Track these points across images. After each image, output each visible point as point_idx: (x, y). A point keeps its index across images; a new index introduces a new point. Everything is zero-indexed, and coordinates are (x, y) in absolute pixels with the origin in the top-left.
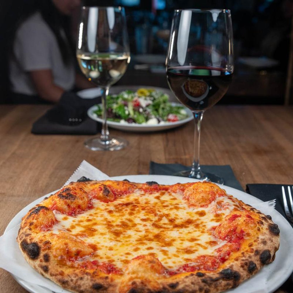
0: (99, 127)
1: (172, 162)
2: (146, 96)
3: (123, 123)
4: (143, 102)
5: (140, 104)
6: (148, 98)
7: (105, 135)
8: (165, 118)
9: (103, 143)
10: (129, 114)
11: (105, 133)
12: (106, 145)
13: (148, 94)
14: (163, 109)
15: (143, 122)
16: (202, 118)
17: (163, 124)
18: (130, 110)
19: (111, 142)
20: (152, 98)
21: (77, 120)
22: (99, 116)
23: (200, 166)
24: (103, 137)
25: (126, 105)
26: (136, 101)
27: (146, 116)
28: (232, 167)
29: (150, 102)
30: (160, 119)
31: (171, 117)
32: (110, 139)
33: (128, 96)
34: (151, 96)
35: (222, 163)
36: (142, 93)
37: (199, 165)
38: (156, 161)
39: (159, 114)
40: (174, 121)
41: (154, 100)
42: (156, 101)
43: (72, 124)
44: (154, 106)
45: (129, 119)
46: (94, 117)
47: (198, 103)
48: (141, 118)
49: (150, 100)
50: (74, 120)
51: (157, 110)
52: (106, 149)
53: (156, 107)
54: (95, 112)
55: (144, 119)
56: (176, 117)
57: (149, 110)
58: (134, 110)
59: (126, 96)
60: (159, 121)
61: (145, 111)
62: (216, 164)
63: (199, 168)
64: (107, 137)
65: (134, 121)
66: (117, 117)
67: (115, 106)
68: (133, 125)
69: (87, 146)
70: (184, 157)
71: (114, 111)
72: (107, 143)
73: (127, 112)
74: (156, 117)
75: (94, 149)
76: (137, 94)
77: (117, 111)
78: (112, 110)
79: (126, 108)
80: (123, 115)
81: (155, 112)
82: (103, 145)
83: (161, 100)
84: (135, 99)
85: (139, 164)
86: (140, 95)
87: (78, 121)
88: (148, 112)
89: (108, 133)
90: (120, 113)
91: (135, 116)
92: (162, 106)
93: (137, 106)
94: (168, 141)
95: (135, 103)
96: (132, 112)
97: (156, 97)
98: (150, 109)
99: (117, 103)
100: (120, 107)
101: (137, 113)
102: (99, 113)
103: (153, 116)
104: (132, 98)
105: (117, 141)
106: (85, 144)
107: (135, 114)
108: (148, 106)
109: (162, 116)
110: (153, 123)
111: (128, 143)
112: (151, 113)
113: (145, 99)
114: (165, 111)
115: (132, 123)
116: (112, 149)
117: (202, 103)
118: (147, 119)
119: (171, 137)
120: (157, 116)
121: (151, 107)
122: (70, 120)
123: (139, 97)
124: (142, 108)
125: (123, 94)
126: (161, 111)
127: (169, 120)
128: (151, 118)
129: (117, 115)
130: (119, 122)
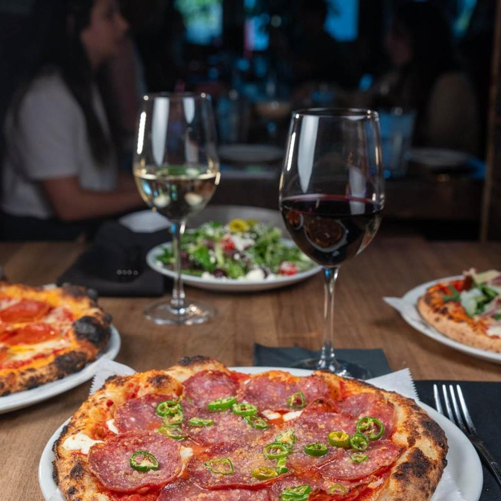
0: (168, 284)
1: (289, 344)
2: (243, 231)
3: (207, 278)
4: (240, 243)
5: (234, 246)
6: (247, 235)
7: (179, 298)
8: (276, 268)
9: (175, 312)
10: (216, 263)
11: (179, 294)
12: (179, 315)
13: (246, 228)
14: (272, 253)
15: (239, 275)
16: (336, 276)
17: (272, 278)
18: (217, 256)
19: (188, 310)
20: (254, 236)
21: (130, 272)
22: (167, 265)
23: (335, 352)
24: (175, 302)
25: (211, 247)
26: (227, 241)
27: (244, 265)
28: (385, 351)
29: (251, 242)
30: (268, 269)
31: (285, 266)
32: (186, 306)
33: (215, 232)
34: (251, 231)
35: (370, 345)
36: (237, 226)
37: (332, 350)
38: (263, 343)
39: (265, 262)
40: (290, 273)
41: (257, 238)
42: (261, 240)
43: (121, 279)
44: (257, 248)
45: (217, 271)
46: (158, 266)
47: (330, 254)
48: (236, 270)
49: (251, 238)
50: (125, 272)
51: (262, 255)
52: (179, 322)
53: (261, 250)
54: (159, 258)
55: (241, 271)
56: (293, 266)
57: (250, 256)
58: (225, 256)
59: (210, 232)
60: (266, 275)
61: (242, 257)
62: (360, 346)
63: (333, 355)
64: (182, 303)
65: (224, 273)
66: (197, 268)
67: (192, 248)
68: (224, 281)
69: (149, 318)
70: (307, 335)
71: (191, 258)
72: (182, 311)
73: (212, 260)
74: (261, 268)
75: (160, 322)
76: (228, 228)
77: (197, 257)
78: (188, 255)
79: (211, 252)
80: (206, 264)
81: (259, 259)
82: (175, 315)
83: (269, 237)
84: (226, 237)
85: (236, 347)
86: (234, 230)
87: (133, 274)
88: (249, 259)
89: (183, 295)
90: (202, 260)
91: (227, 266)
92: (270, 248)
93: (230, 249)
94: (281, 307)
95: (227, 245)
96: (221, 260)
97: (261, 233)
98: (250, 253)
99: (196, 244)
100: (201, 251)
101: (229, 260)
102: (165, 260)
103: (256, 266)
104: (221, 234)
105: (197, 309)
106: (146, 313)
107: (225, 262)
108: (247, 248)
109: (271, 266)
110: (255, 277)
111: (216, 312)
112: (253, 261)
113: (243, 237)
114: (276, 256)
115: (221, 276)
116: (189, 323)
117: (336, 254)
118: (246, 270)
119: (286, 299)
120: (263, 265)
121: (251, 250)
122: (119, 272)
123: (232, 234)
124: (238, 252)
125: (205, 228)
126: (268, 257)
127: (282, 272)
128: (253, 269)
129: (197, 264)
130: (200, 276)
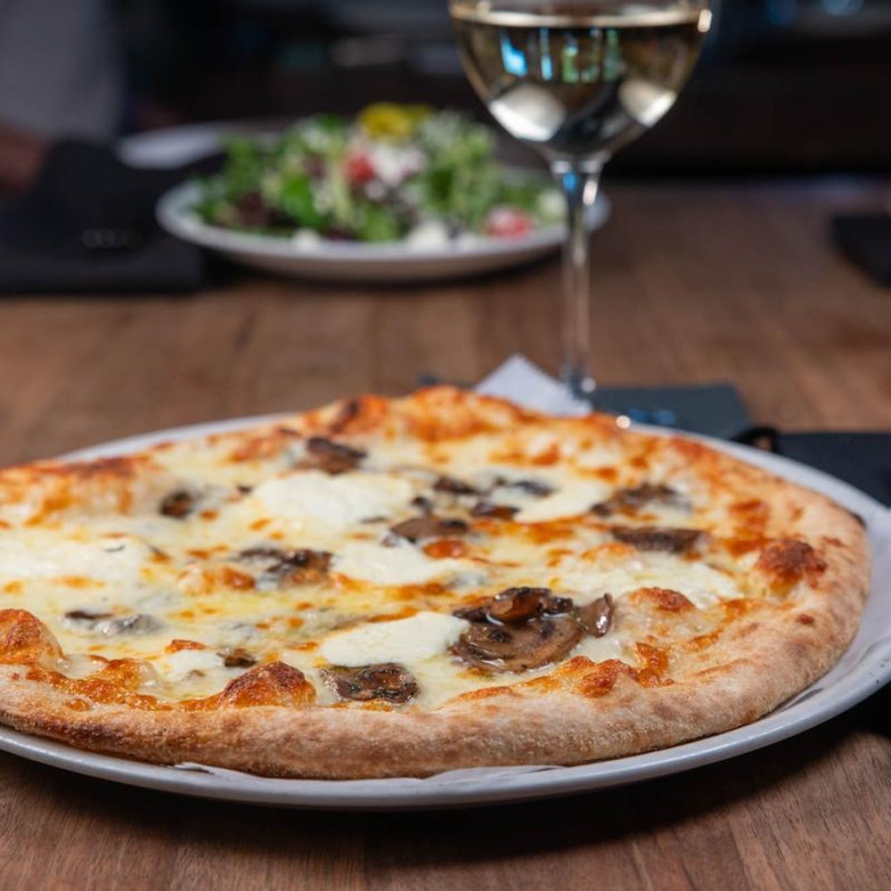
2: (395, 135)
3: (306, 246)
4: (390, 162)
8: (478, 222)
14: (471, 189)
17: (471, 245)
18: (333, 196)
29: (417, 161)
31: (503, 218)
36: (384, 130)
41: (431, 153)
42: (443, 163)
46: (189, 225)
53: (441, 184)
54: (195, 209)
57: (415, 195)
59: (317, 140)
60: (453, 233)
66: (282, 223)
67: (272, 187)
73: (320, 206)
79: (316, 187)
80: (304, 214)
90: (294, 204)
92: (466, 178)
96: (342, 204)
98: (416, 189)
99: (280, 172)
100: (293, 186)
103: (428, 211)
108: (409, 178)
110: (429, 242)
118: (405, 227)
121: (419, 182)
124: (382, 183)
126: (460, 200)
127: (493, 232)
